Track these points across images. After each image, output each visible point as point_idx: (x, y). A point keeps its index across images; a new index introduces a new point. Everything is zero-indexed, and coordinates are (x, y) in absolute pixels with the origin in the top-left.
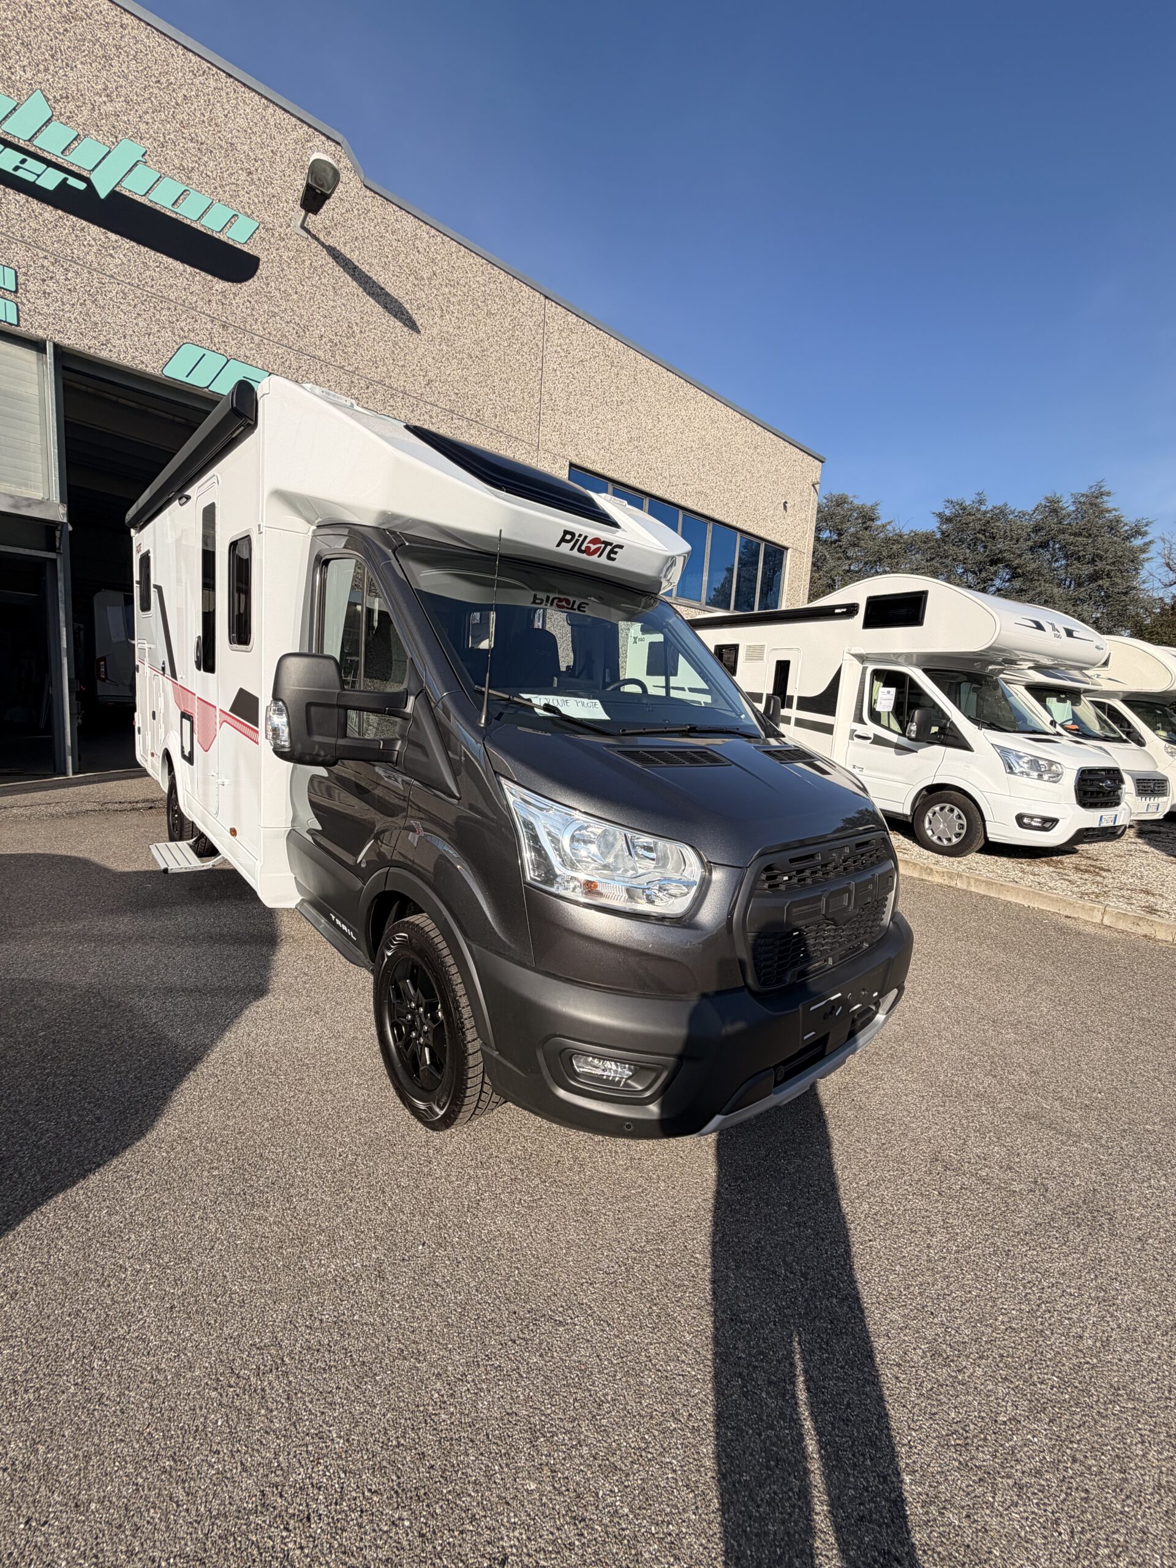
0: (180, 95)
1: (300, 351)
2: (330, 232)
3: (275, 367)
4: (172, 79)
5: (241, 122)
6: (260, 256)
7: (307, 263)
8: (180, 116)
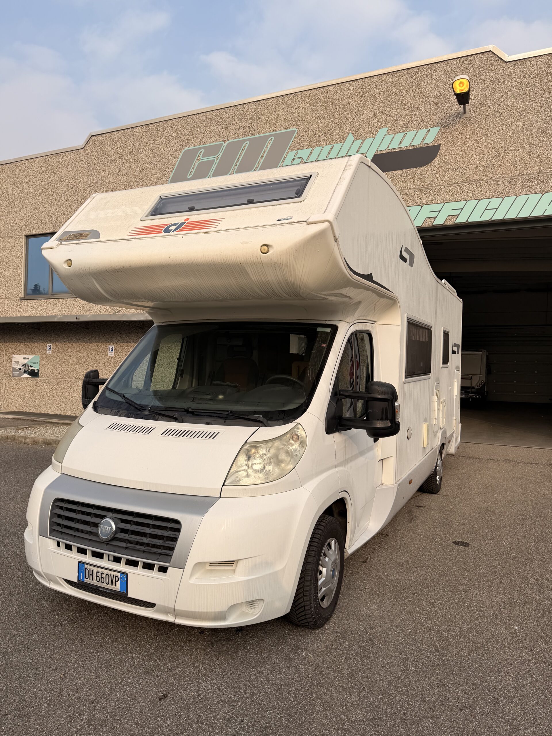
0: (405, 91)
1: (464, 182)
2: (484, 104)
3: (448, 198)
4: (401, 88)
5: (434, 82)
6: (442, 143)
7: (468, 131)
8: (404, 102)
